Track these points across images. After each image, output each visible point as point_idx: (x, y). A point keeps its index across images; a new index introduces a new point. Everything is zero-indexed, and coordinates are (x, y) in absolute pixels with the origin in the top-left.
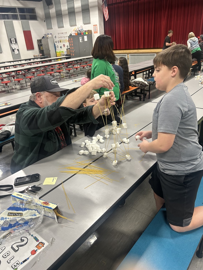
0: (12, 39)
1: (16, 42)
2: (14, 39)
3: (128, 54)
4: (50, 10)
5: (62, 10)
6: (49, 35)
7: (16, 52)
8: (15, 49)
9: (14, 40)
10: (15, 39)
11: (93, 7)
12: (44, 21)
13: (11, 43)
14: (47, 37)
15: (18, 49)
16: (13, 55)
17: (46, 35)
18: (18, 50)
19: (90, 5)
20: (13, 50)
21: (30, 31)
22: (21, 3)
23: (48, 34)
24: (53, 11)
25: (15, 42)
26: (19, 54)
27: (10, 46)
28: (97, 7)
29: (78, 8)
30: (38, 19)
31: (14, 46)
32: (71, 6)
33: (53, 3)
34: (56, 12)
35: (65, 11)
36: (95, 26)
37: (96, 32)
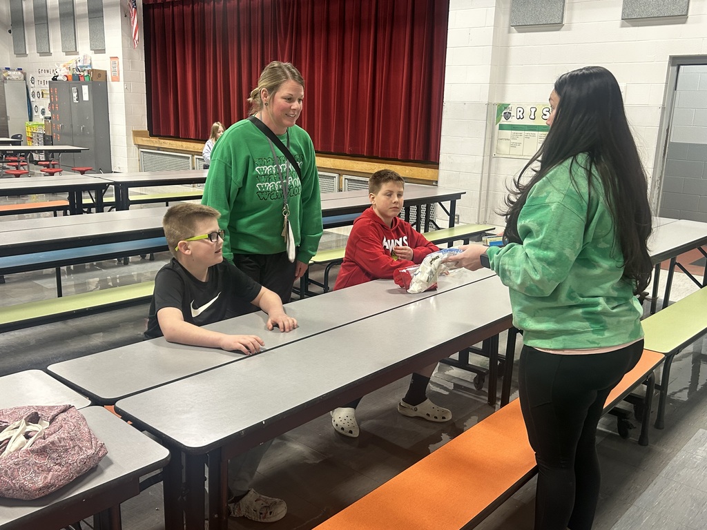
4: (24, 3)
5: (49, 4)
11: (111, 5)
12: (10, 32)
14: (5, 79)
23: (8, 69)
24: (28, 5)
28: (120, 8)
29: (81, 4)
34: (35, 8)
35: (54, 8)
36: (114, 60)
37: (116, 79)
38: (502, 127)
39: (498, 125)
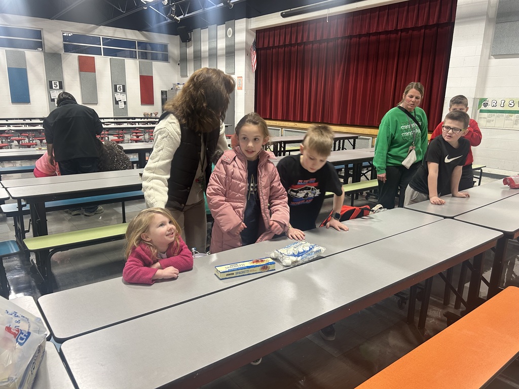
0: (118, 86)
1: (124, 90)
2: (121, 86)
3: (282, 127)
4: (187, 49)
5: (202, 50)
6: (179, 86)
7: (121, 105)
8: (120, 101)
9: (122, 88)
10: (124, 87)
11: (240, 49)
12: (179, 64)
13: (116, 90)
14: (177, 89)
15: (126, 100)
16: (116, 110)
17: (175, 84)
18: (125, 103)
19: (236, 46)
20: (117, 103)
21: (152, 77)
22: (145, 36)
23: (178, 84)
24: (190, 50)
25: (122, 91)
26: (126, 109)
27: (113, 95)
28: (245, 51)
29: (221, 49)
30: (170, 60)
31: (119, 96)
32: (213, 45)
33: (192, 39)
34: (194, 52)
35: (205, 52)
36: (239, 78)
37: (240, 88)
38: (481, 111)
39: (479, 110)
